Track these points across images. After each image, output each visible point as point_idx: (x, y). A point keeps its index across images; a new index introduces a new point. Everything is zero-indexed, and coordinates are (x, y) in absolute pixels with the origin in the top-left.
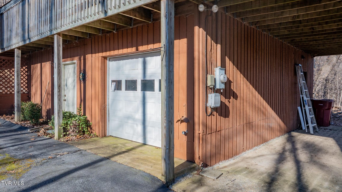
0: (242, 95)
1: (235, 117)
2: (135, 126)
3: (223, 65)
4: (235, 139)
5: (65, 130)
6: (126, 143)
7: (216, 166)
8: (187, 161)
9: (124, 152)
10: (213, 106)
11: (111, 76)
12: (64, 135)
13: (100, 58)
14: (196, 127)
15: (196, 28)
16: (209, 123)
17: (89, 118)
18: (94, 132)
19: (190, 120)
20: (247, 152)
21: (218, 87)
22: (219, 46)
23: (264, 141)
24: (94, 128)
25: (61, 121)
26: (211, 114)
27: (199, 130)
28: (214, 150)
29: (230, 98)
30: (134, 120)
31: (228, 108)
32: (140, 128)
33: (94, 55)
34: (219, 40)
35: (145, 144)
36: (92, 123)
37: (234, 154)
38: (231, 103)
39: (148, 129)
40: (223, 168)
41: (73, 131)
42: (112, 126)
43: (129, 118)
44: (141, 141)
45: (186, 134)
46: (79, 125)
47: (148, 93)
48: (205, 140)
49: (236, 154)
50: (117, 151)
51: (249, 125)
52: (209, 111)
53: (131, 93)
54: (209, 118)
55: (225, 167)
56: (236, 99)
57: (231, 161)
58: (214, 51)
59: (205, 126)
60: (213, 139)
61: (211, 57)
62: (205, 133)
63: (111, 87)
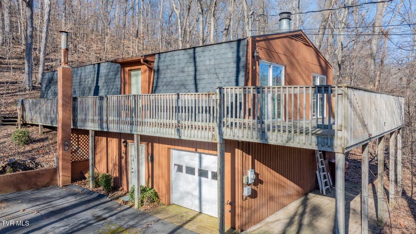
0: (266, 180)
1: (261, 196)
2: (193, 199)
3: (253, 167)
4: (261, 210)
5: (142, 202)
6: (188, 212)
7: (248, 230)
8: (231, 228)
9: (190, 221)
10: (247, 195)
11: (174, 161)
12: (142, 206)
13: (166, 149)
14: (237, 209)
15: (236, 150)
16: (244, 205)
17: (156, 191)
18: (161, 201)
19: (233, 204)
20: (270, 217)
21: (250, 182)
22: (250, 157)
23: (283, 206)
24: (161, 198)
25: (140, 196)
26: (246, 199)
27: (238, 211)
28: (247, 221)
29: (258, 185)
30: (192, 195)
31: (257, 191)
32: (197, 202)
33: (160, 145)
34: (251, 152)
35: (201, 213)
36: (159, 194)
37: (260, 221)
38: (259, 188)
39: (204, 203)
40: (252, 231)
41: (147, 201)
42: (175, 197)
43: (188, 193)
44: (198, 210)
45: (230, 211)
46: (151, 197)
47: (203, 179)
48: (241, 216)
49: (262, 220)
50: (185, 219)
51: (271, 198)
52: (244, 198)
53: (190, 176)
54: (244, 202)
55: (254, 230)
56: (262, 184)
57: (258, 226)
58: (247, 160)
59: (242, 207)
60: (246, 214)
61: (245, 164)
62: (242, 211)
63: (174, 169)
